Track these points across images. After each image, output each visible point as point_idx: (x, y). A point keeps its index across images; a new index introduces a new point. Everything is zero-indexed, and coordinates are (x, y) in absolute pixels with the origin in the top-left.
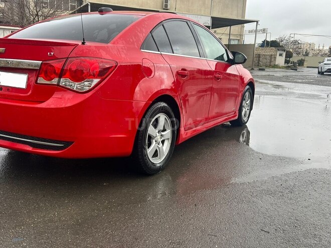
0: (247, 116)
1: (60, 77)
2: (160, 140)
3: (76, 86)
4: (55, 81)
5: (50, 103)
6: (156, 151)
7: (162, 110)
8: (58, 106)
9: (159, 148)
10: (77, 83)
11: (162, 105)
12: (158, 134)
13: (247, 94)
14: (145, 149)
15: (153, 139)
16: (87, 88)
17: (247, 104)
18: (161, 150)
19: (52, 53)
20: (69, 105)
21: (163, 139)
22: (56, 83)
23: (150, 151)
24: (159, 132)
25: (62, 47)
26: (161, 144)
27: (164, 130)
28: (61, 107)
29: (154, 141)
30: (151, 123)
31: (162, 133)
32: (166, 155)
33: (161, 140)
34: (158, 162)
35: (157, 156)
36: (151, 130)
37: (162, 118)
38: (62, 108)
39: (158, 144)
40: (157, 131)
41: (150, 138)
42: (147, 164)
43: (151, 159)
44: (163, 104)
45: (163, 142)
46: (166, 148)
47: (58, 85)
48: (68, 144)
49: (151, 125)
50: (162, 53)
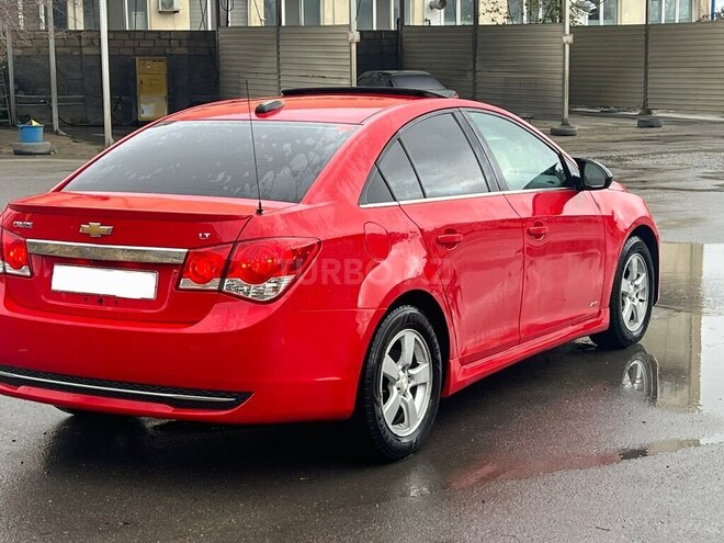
0: (641, 320)
1: (223, 277)
2: (407, 387)
3: (252, 291)
4: (213, 285)
5: (209, 325)
6: (401, 410)
7: (409, 323)
8: (225, 330)
9: (406, 404)
10: (253, 286)
11: (408, 312)
12: (401, 373)
13: (634, 259)
14: (378, 404)
15: (393, 384)
16: (273, 295)
17: (636, 286)
18: (410, 407)
19: (207, 235)
20: (243, 326)
21: (413, 383)
22: (216, 288)
23: (388, 410)
24: (403, 369)
25: (224, 223)
26: (410, 396)
27: (415, 364)
28: (230, 330)
29: (395, 388)
30: (388, 351)
31: (411, 372)
32: (422, 418)
33: (410, 385)
34: (406, 432)
35: (402, 421)
36: (389, 366)
37: (409, 338)
38: (232, 332)
39: (404, 395)
40: (400, 367)
41: (387, 381)
42: (384, 437)
43: (390, 427)
44: (410, 310)
45: (413, 390)
46: (420, 404)
47: (220, 290)
48: (242, 396)
49: (387, 355)
50: (401, 203)
